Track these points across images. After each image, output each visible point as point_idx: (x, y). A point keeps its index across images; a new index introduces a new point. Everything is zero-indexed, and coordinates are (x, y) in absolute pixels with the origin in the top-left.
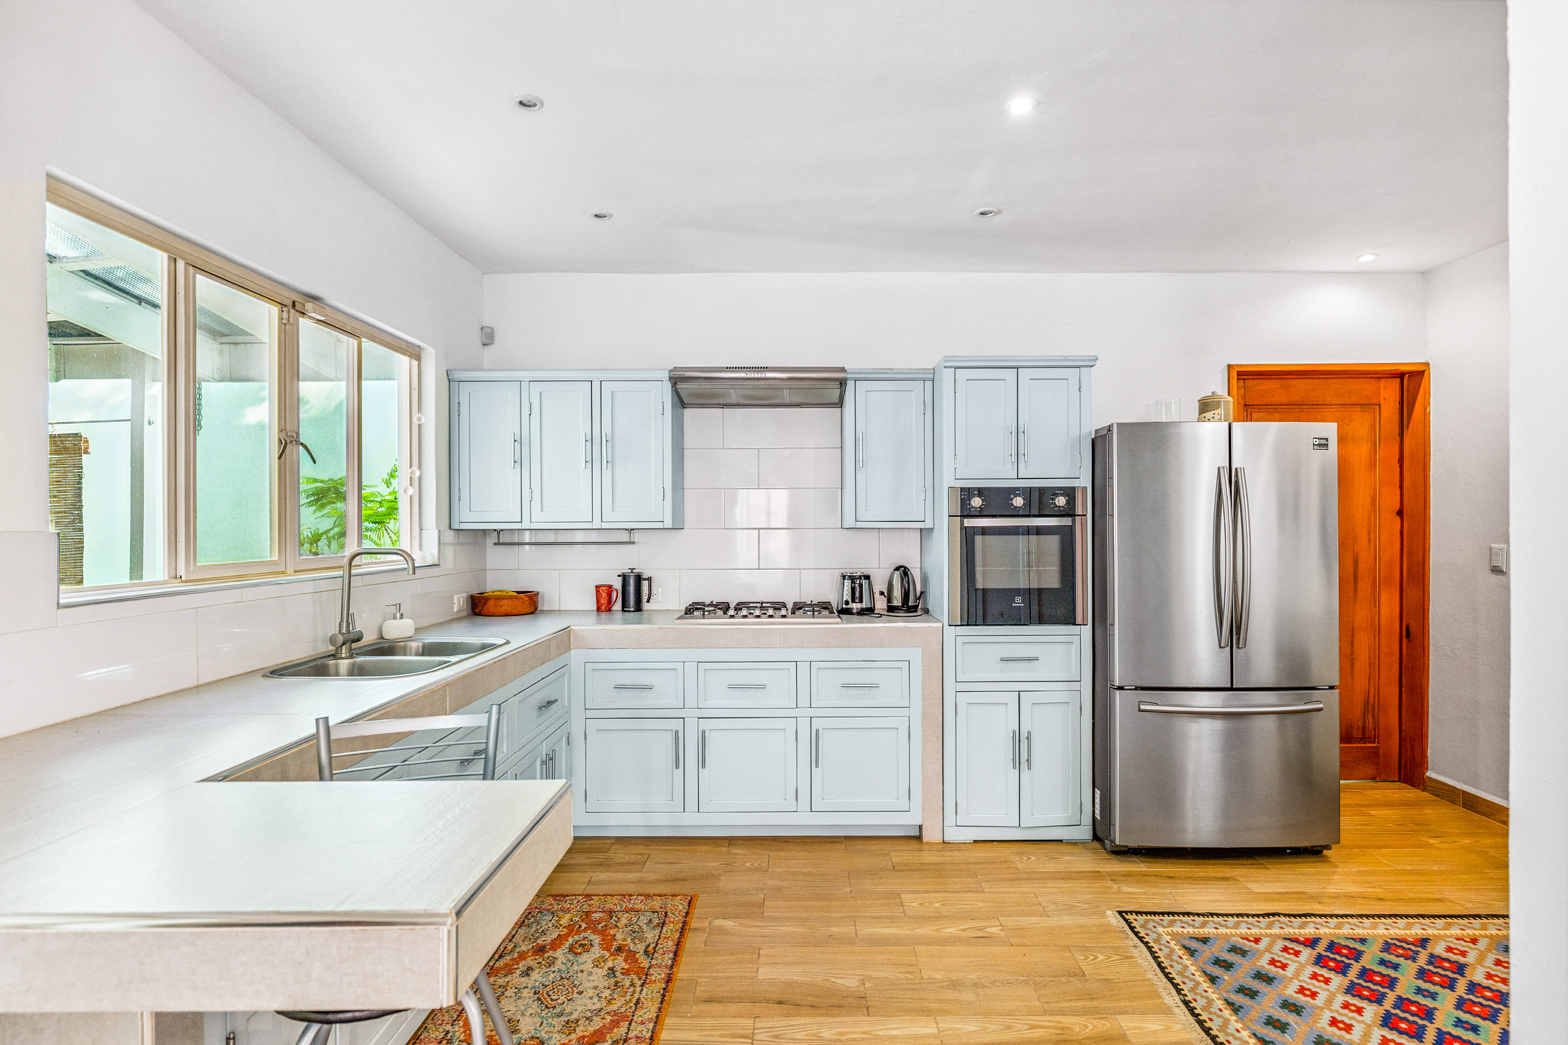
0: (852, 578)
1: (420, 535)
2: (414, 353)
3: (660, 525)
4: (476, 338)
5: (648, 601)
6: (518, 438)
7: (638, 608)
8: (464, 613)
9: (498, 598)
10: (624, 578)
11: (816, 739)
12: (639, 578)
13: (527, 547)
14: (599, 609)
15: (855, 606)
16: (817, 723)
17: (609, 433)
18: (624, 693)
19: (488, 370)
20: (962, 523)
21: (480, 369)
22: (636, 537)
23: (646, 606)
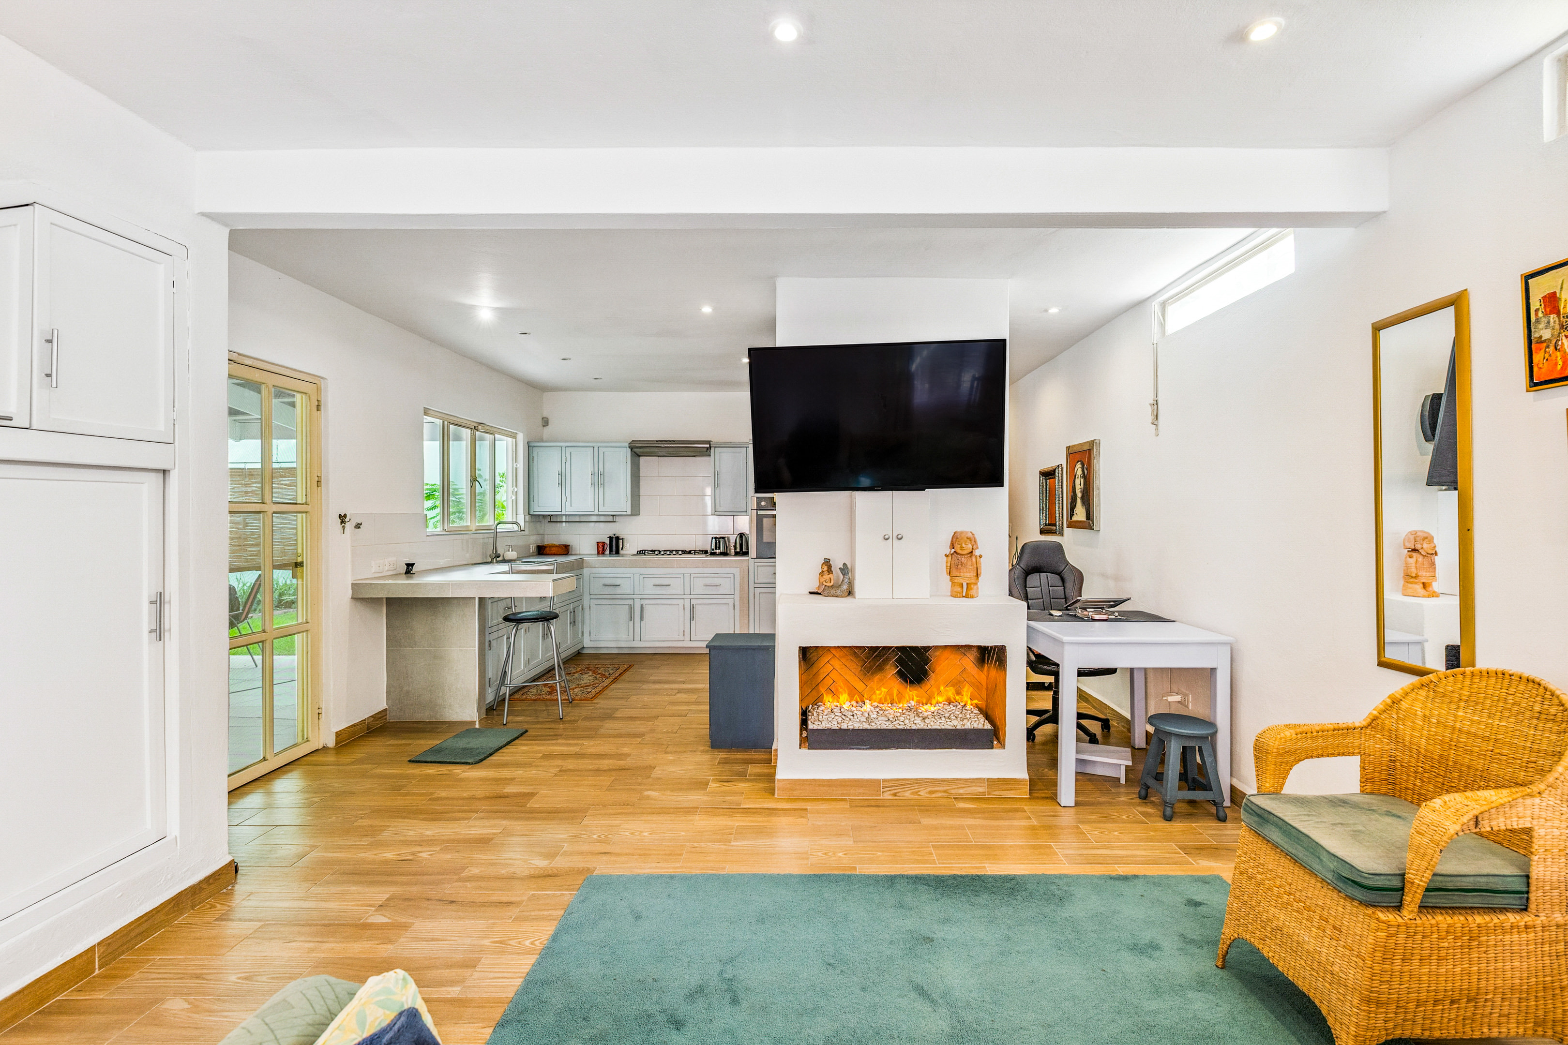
0: (716, 538)
1: (516, 517)
2: (514, 436)
3: (625, 513)
4: (540, 422)
5: (622, 549)
6: (560, 473)
7: (617, 552)
8: (535, 554)
9: (550, 547)
10: (611, 538)
11: (692, 608)
12: (618, 538)
13: (564, 523)
14: (598, 553)
15: (718, 551)
16: (693, 602)
17: (602, 471)
18: (607, 588)
19: (546, 442)
20: (757, 513)
21: (542, 441)
22: (617, 519)
23: (621, 552)
